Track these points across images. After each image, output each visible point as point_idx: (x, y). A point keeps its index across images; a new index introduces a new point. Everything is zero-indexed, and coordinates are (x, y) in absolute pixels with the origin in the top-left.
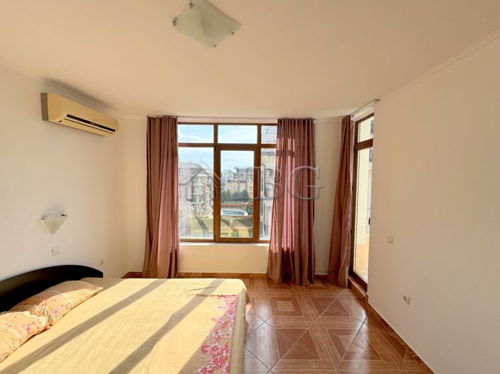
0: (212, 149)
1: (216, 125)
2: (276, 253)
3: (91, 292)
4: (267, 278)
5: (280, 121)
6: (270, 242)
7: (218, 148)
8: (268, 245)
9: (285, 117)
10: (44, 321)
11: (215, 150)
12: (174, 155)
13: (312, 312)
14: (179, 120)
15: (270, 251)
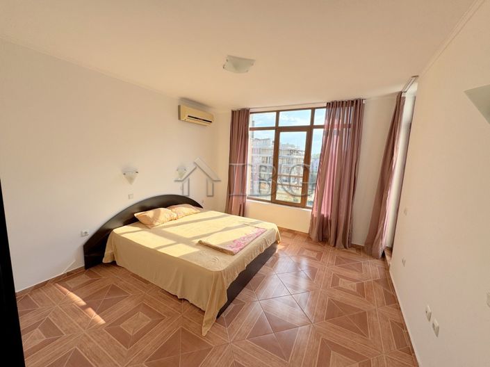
0: (274, 131)
1: (278, 112)
2: (316, 218)
3: (195, 211)
4: (308, 237)
5: (328, 104)
6: (312, 209)
7: (278, 130)
8: (311, 210)
9: (334, 100)
10: (175, 216)
11: (276, 132)
12: (246, 136)
13: (330, 262)
14: (251, 111)
15: (312, 215)
